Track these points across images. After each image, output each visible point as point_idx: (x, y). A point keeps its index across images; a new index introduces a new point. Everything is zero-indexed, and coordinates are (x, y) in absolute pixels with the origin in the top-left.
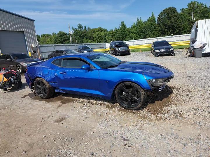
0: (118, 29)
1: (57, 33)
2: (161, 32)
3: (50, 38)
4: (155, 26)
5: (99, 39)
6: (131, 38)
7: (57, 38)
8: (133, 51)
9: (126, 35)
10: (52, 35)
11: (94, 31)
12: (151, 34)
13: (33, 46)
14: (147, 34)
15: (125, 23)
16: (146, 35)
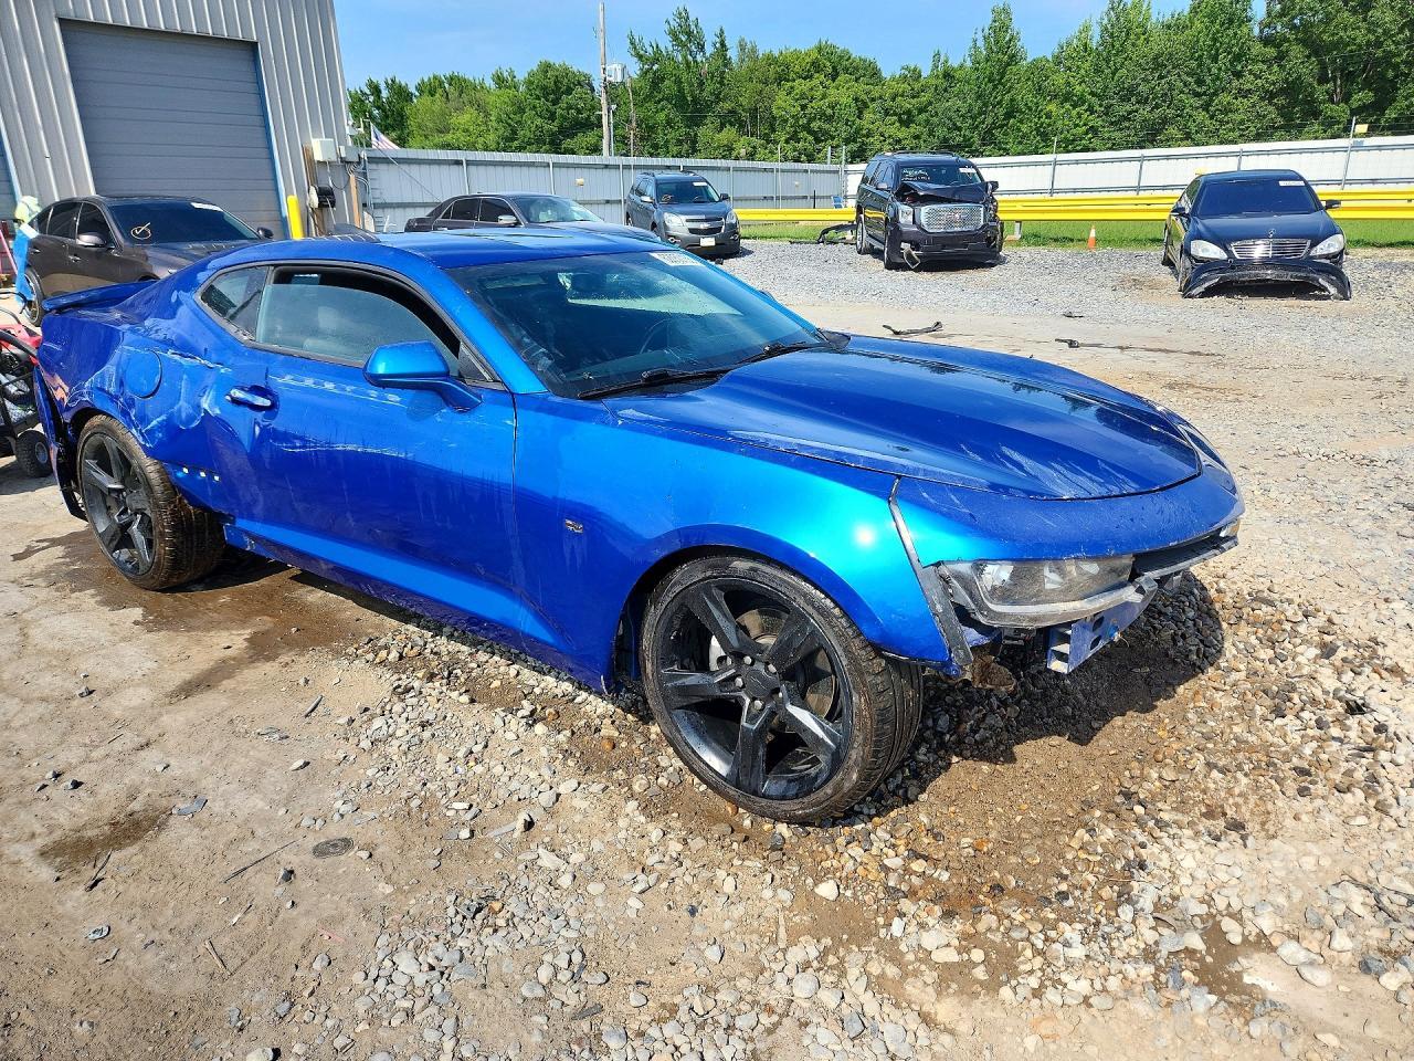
0: (961, 66)
1: (521, 76)
2: (1280, 101)
3: (481, 107)
4: (1238, 58)
5: (811, 132)
6: (1045, 137)
7: (522, 111)
8: (1034, 237)
9: (1009, 115)
10: (490, 83)
11: (781, 72)
12: (1201, 116)
13: (318, 156)
14: (1170, 112)
15: (1015, 25)
16: (1165, 121)
